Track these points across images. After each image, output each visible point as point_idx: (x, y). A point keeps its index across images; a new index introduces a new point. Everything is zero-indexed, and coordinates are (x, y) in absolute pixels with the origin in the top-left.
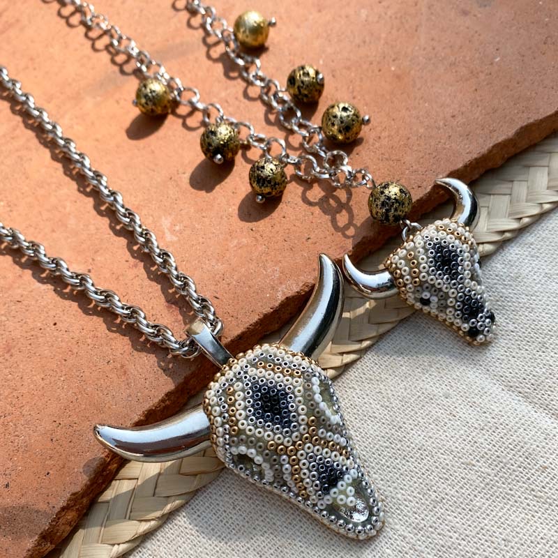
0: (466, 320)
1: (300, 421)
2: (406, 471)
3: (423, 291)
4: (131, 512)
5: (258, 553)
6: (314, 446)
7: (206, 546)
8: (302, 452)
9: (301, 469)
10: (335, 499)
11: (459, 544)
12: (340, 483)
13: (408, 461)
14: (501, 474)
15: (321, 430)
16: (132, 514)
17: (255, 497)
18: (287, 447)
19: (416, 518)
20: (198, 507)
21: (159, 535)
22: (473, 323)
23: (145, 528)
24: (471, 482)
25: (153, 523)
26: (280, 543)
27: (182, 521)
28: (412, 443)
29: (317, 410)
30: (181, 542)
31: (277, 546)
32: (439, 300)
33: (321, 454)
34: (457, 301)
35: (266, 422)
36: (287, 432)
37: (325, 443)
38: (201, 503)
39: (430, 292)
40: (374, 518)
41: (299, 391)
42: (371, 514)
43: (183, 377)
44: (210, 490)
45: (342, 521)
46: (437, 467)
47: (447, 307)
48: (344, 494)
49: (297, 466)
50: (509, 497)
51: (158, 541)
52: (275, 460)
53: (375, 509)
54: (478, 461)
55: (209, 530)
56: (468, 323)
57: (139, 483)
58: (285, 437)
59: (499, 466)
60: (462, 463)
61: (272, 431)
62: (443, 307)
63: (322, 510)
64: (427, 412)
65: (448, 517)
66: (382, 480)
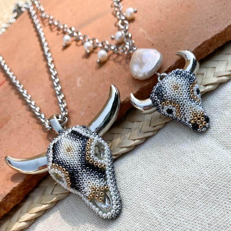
28: (170, 174)
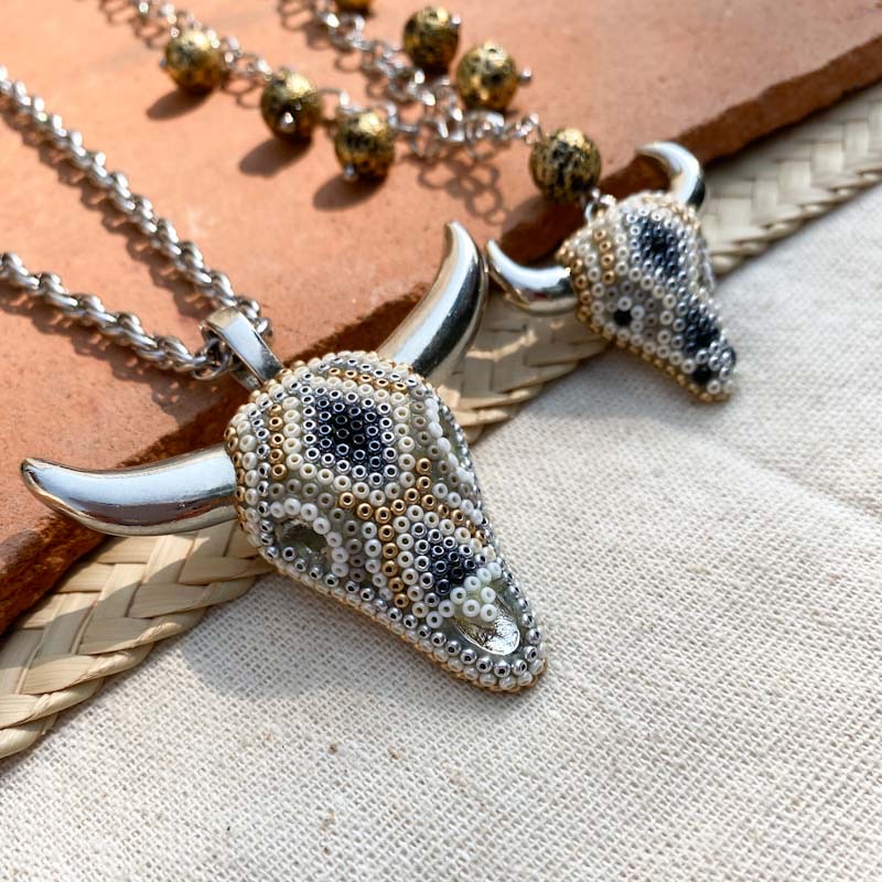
0: (690, 352)
1: (401, 464)
2: (586, 585)
3: (621, 294)
4: (81, 643)
5: (311, 717)
6: (425, 511)
7: (215, 706)
8: (402, 518)
9: (400, 551)
10: (459, 607)
11: (687, 700)
12: (469, 580)
13: (590, 570)
14: (758, 587)
15: (439, 485)
16: (82, 646)
17: (313, 625)
18: (375, 508)
19: (605, 659)
20: (206, 641)
21: (130, 686)
22: (703, 357)
23: (103, 666)
24: (705, 599)
25: (118, 659)
26: (354, 700)
27: (173, 663)
29: (433, 447)
30: (169, 697)
31: (349, 704)
32: (647, 313)
33: (437, 528)
34: (676, 317)
35: (337, 459)
36: (376, 479)
37: (445, 509)
38: (212, 634)
39: (632, 295)
40: (529, 649)
41: (402, 413)
42: (524, 642)
43: (194, 414)
44: (230, 614)
45: (470, 651)
46: (643, 578)
47: (659, 327)
48: (475, 598)
49: (392, 545)
50: (774, 624)
51: (127, 695)
52: (352, 528)
53: (532, 633)
54: (715, 567)
55: (221, 678)
56: (693, 356)
57: (102, 597)
58: (371, 489)
59: (755, 575)
60: (688, 571)
61: (349, 475)
62: (652, 328)
63: (433, 631)
64: (624, 497)
65: (664, 655)
66: (543, 600)
